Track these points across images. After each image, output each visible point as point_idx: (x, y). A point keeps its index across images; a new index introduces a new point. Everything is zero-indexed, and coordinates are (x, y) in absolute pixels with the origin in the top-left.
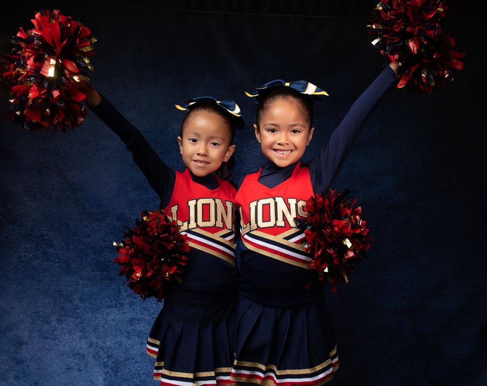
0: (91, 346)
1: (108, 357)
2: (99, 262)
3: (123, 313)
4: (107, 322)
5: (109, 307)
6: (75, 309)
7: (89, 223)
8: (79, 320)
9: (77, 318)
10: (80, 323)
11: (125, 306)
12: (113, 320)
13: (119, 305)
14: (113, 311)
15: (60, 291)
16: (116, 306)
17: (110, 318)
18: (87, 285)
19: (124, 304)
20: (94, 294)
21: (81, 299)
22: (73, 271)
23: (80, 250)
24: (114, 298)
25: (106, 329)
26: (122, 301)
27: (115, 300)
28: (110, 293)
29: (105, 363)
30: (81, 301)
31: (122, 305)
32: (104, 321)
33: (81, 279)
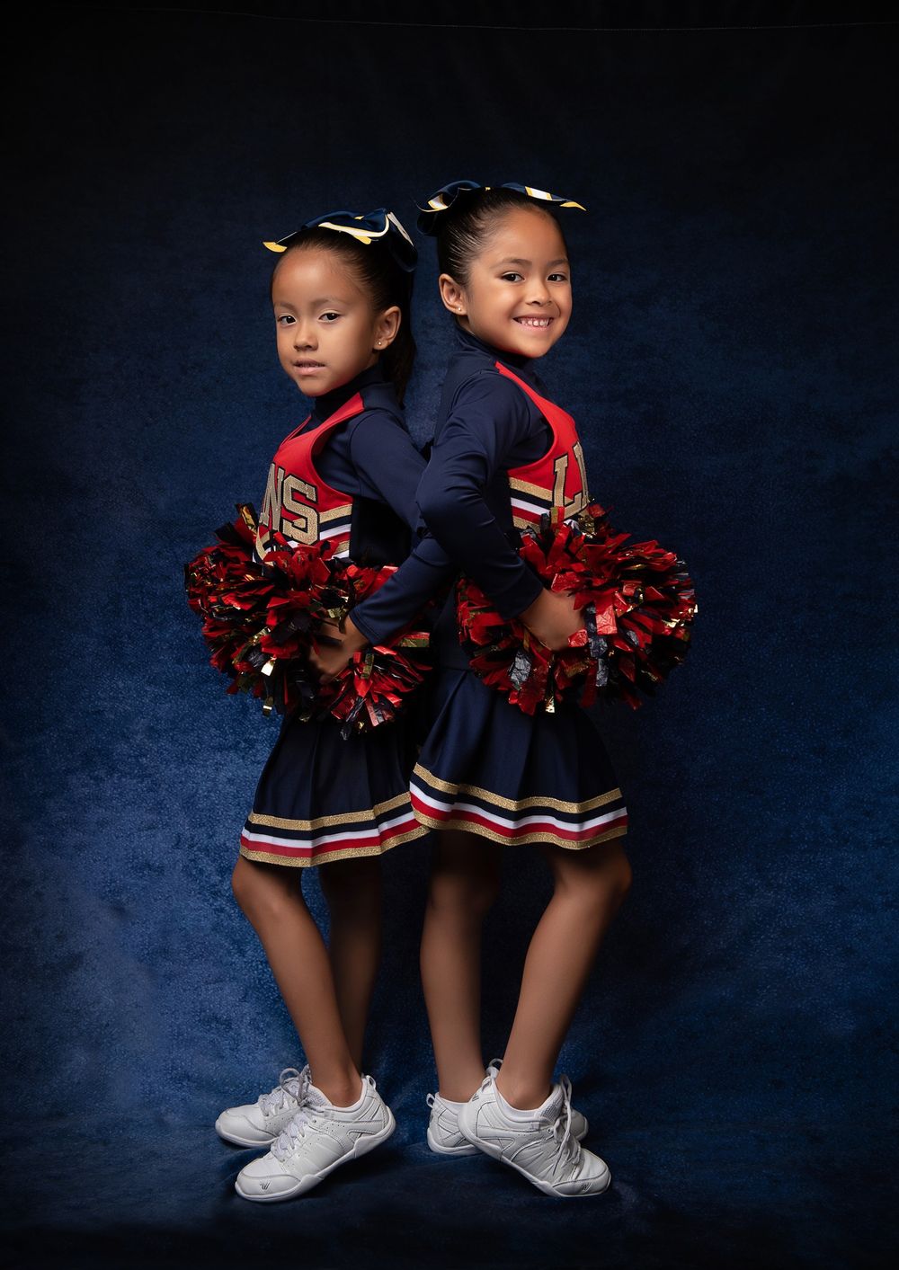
0: (177, 845)
1: (221, 872)
2: (192, 642)
3: (253, 762)
4: (215, 785)
5: (221, 748)
6: (136, 757)
7: (166, 547)
8: (147, 782)
9: (142, 777)
10: (150, 790)
11: (259, 746)
12: (230, 781)
13: (243, 745)
14: (229, 759)
15: (98, 712)
16: (235, 747)
17: (222, 776)
18: (165, 696)
19: (256, 741)
20: (183, 719)
21: (152, 732)
22: (130, 664)
23: (146, 611)
24: (230, 728)
25: (213, 803)
26: (251, 734)
27: (234, 733)
28: (221, 715)
29: (214, 886)
30: (149, 737)
31: (251, 744)
32: (209, 784)
33: (149, 683)
